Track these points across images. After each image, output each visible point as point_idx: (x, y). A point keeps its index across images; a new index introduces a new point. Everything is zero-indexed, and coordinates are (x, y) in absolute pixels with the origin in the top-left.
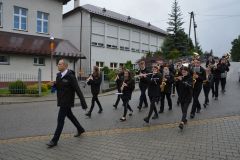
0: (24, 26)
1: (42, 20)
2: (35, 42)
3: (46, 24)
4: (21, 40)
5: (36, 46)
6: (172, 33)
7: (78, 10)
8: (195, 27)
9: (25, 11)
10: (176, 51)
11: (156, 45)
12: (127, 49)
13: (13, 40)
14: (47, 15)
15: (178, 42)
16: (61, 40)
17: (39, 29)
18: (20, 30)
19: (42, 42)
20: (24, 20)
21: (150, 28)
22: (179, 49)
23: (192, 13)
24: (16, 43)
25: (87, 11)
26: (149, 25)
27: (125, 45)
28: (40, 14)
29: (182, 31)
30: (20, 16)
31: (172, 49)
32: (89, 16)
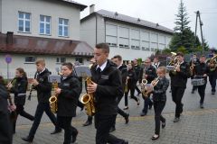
0: (48, 32)
1: (63, 25)
2: (58, 44)
3: (66, 28)
4: (46, 43)
5: (58, 48)
6: (179, 31)
7: (93, 15)
8: (201, 25)
9: (49, 18)
10: (184, 48)
11: (164, 43)
12: (138, 48)
13: (39, 43)
14: (66, 21)
15: (185, 40)
16: (79, 42)
17: (61, 33)
18: (45, 35)
19: (63, 44)
20: (48, 26)
21: (158, 28)
22: (186, 46)
23: (198, 13)
25: (101, 16)
26: (157, 25)
27: (136, 44)
29: (188, 30)
30: (45, 22)
31: (179, 46)
32: (103, 20)
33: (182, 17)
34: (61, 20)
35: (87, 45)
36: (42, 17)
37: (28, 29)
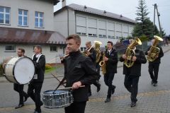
0: (26, 23)
1: (39, 17)
2: (34, 35)
3: (41, 20)
4: (23, 33)
5: (35, 37)
7: (65, 8)
8: (159, 16)
9: (26, 11)
10: (144, 36)
11: (127, 32)
12: (105, 36)
13: (18, 34)
14: (42, 14)
15: (145, 28)
16: (53, 32)
18: (23, 26)
19: (39, 34)
20: (25, 19)
21: (122, 19)
23: (155, 5)
24: (19, 36)
25: (72, 9)
26: (121, 16)
27: (103, 33)
28: (37, 13)
29: (148, 20)
30: (23, 15)
32: (74, 12)
33: (142, 9)
35: (60, 34)
36: (20, 11)
37: (7, 22)
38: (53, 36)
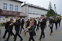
0: (12, 9)
1: (16, 7)
3: (17, 8)
6: (49, 10)
7: (25, 5)
8: (56, 8)
9: (12, 5)
11: (45, 13)
12: (38, 14)
15: (51, 12)
16: (21, 12)
17: (16, 10)
19: (16, 13)
22: (51, 14)
23: (55, 5)
24: (10, 13)
25: (27, 5)
26: (43, 8)
27: (37, 13)
29: (52, 9)
30: (11, 7)
31: (49, 14)
33: (50, 6)
34: (16, 6)
35: (23, 13)
36: (10, 5)
37: (6, 9)
38: (21, 13)
